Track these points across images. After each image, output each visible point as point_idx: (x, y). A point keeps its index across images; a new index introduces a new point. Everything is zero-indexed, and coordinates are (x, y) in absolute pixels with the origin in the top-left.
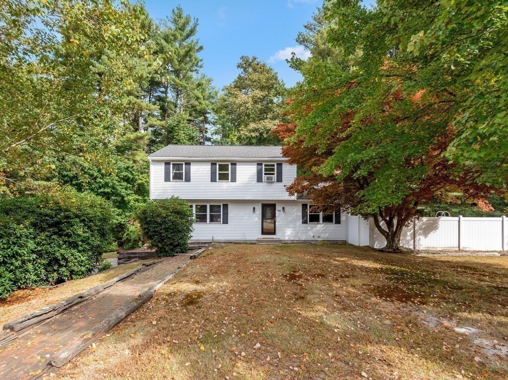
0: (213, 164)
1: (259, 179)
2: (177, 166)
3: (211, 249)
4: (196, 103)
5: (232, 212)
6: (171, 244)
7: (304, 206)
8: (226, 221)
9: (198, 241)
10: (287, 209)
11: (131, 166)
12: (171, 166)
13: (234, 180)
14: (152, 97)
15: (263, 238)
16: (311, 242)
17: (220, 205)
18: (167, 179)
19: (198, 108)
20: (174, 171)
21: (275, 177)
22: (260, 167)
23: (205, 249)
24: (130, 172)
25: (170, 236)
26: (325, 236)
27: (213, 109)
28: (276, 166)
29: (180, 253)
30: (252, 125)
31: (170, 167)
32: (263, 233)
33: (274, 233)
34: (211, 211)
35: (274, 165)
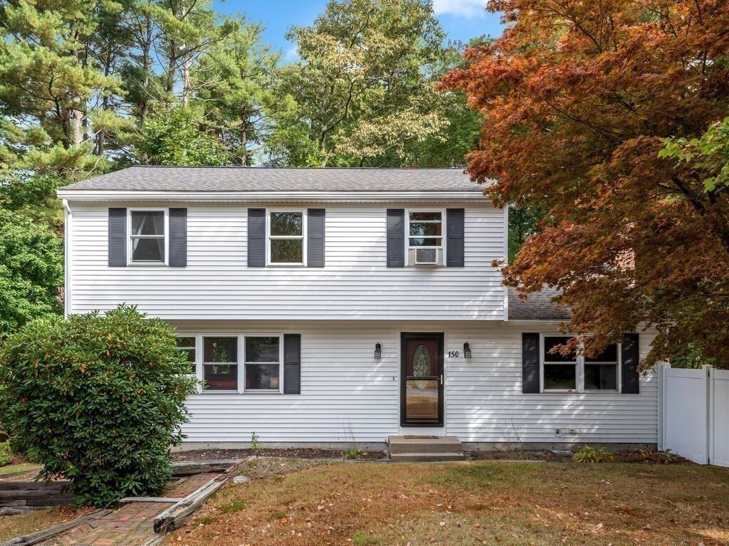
0: (256, 212)
1: (395, 259)
2: (148, 219)
3: (240, 485)
4: (224, 85)
5: (313, 356)
6: (108, 465)
7: (530, 339)
8: (293, 387)
9: (212, 447)
10: (478, 347)
11: (43, 235)
12: (129, 219)
13: (317, 260)
14: (111, 69)
15: (406, 437)
16: (550, 448)
17: (278, 338)
18: (116, 259)
19: (229, 99)
20: (139, 235)
21: (441, 251)
22: (396, 219)
23: (218, 484)
24: (44, 252)
25: (101, 438)
26: (590, 430)
27: (265, 100)
28: (444, 217)
29: (140, 493)
30: (366, 129)
31: (124, 224)
32: (405, 422)
33: (439, 422)
34: (250, 356)
35: (438, 216)
